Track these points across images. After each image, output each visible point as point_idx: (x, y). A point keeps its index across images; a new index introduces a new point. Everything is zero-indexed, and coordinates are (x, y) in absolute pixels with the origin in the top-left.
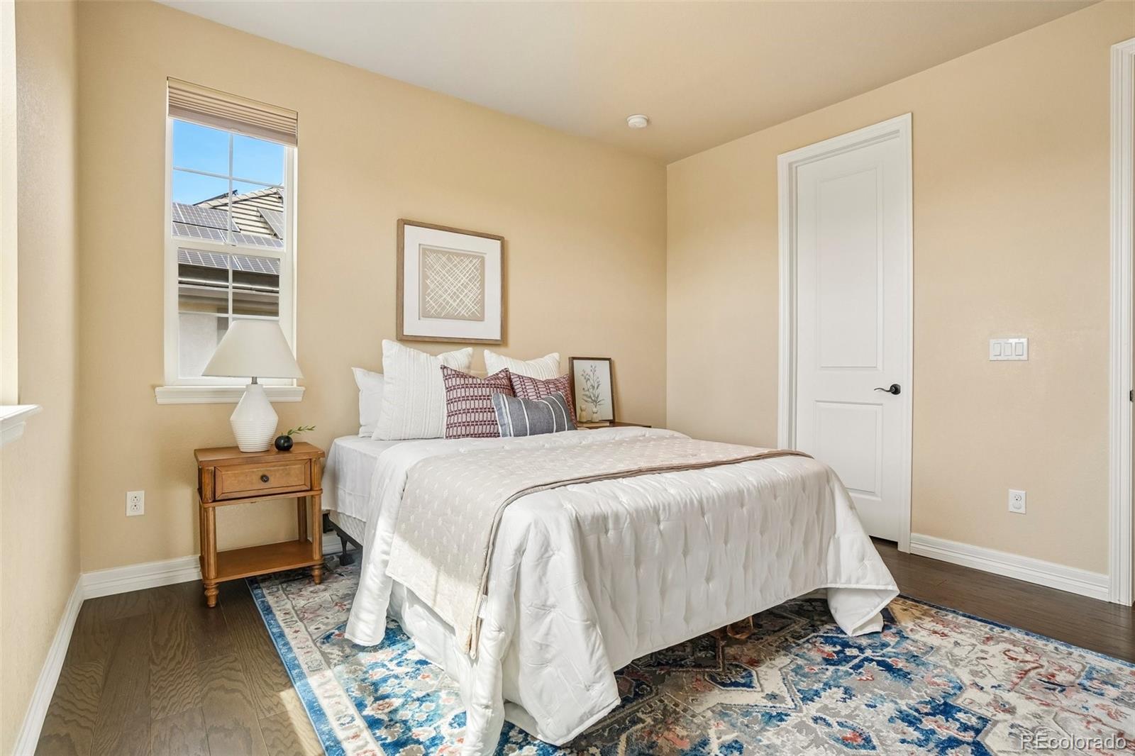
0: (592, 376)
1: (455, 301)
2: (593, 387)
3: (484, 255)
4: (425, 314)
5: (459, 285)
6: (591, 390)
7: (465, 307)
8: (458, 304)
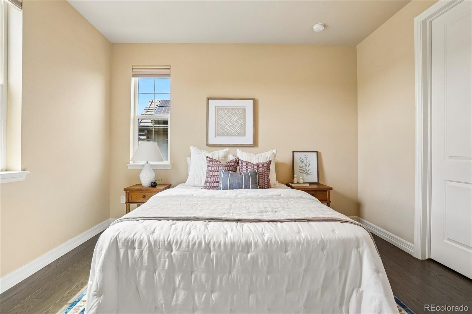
0: (305, 160)
1: (231, 128)
2: (306, 166)
3: (245, 108)
4: (217, 135)
5: (233, 121)
6: (304, 167)
7: (236, 130)
8: (232, 130)
